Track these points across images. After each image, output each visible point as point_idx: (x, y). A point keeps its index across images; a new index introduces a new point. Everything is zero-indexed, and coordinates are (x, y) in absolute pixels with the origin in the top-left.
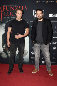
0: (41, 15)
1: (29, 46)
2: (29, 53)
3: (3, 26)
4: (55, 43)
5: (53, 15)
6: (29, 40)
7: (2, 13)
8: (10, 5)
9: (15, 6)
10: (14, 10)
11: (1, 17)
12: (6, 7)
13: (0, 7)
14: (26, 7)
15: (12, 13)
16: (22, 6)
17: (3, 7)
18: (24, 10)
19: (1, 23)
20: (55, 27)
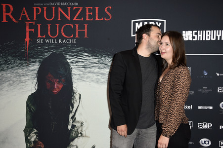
3: (32, 68)
4: (207, 126)
5: (196, 34)
7: (31, 26)
8: (58, 4)
9: (72, 7)
10: (68, 18)
11: (27, 39)
12: (45, 8)
13: (24, 8)
14: (108, 10)
15: (63, 27)
16: (97, 8)
17: (35, 8)
18: (102, 19)
19: (25, 60)
20: (205, 72)
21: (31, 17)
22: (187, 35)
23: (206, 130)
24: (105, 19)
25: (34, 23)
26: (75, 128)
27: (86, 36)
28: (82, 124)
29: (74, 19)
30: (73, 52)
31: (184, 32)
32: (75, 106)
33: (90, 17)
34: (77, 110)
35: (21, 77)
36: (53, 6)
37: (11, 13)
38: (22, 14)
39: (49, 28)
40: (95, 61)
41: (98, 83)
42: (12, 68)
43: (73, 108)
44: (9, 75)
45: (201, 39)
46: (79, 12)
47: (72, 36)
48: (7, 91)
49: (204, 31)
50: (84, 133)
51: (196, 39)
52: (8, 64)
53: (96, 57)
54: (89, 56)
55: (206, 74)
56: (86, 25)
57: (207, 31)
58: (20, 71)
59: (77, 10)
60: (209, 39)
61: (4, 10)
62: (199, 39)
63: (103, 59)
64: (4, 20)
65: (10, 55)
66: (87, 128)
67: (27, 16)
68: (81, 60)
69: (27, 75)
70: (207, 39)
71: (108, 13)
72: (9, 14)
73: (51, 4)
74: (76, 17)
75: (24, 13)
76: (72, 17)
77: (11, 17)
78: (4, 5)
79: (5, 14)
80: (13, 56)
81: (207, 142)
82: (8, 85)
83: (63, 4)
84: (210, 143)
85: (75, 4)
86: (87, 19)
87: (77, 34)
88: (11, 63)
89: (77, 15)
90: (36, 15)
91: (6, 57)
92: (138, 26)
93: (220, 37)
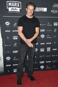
2: (4, 59)
84: (37, 50)
92: (10, 4)
93: (41, 10)
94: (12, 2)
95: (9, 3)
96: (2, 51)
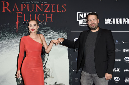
0: (96, 22)
1: (70, 77)
6: (70, 64)
7: (20, 15)
8: (36, 2)
9: (44, 4)
10: (42, 10)
11: (17, 22)
12: (28, 5)
13: (16, 4)
14: (64, 6)
15: (38, 16)
16: (58, 5)
17: (22, 4)
18: (61, 11)
19: (16, 34)
20: (117, 41)
21: (20, 9)
22: (107, 21)
23: (117, 72)
24: (63, 11)
25: (21, 13)
26: (46, 73)
27: (52, 21)
28: (49, 70)
29: (45, 11)
30: (44, 30)
31: (106, 19)
32: (46, 60)
33: (54, 10)
34: (46, 62)
35: (14, 44)
36: (33, 3)
37: (7, 7)
38: (14, 8)
39: (30, 16)
40: (57, 35)
41: (58, 47)
42: (8, 38)
43: (44, 61)
44: (6, 43)
45: (115, 23)
46: (47, 7)
47: (44, 21)
48: (5, 52)
49: (116, 19)
50: (50, 75)
51: (112, 23)
52: (6, 37)
53: (57, 33)
54: (53, 32)
55: (117, 42)
56: (52, 15)
57: (118, 19)
58: (13, 40)
59: (47, 6)
60: (119, 23)
61: (4, 5)
62: (113, 23)
63: (61, 33)
64: (4, 11)
65: (7, 31)
66: (52, 72)
67: (17, 9)
68: (49, 34)
69: (17, 43)
70: (118, 23)
71: (64, 8)
72: (7, 8)
73: (31, 2)
74: (46, 10)
75: (16, 7)
76: (44, 10)
77: (8, 9)
78: (4, 2)
79: (4, 8)
80: (9, 32)
81: (117, 79)
82: (6, 49)
83: (38, 2)
84: (119, 79)
85: (45, 3)
86: (52, 11)
87: (47, 19)
88: (7, 36)
89: (47, 9)
90: (23, 8)
91: (5, 32)
92: (81, 16)
93: (125, 22)
94: (84, 13)
95: (80, 14)
96: (68, 79)
